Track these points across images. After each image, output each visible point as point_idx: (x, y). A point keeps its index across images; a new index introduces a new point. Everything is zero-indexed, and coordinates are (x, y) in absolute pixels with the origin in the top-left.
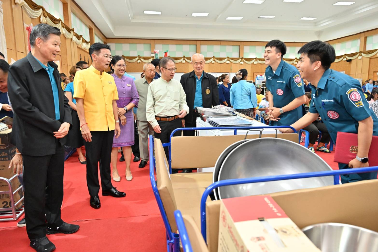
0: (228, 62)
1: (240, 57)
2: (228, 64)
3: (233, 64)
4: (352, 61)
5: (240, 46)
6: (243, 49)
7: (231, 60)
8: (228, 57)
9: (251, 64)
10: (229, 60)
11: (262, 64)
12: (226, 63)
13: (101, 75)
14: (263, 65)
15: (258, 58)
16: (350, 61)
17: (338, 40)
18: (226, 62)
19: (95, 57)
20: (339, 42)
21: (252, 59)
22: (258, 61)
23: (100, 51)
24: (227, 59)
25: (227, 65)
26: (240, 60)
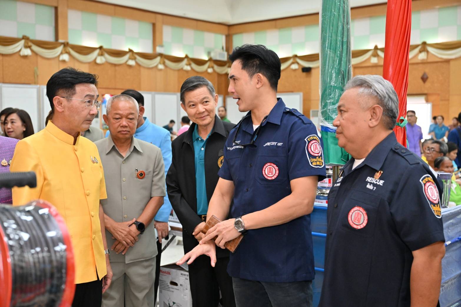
0: (27, 52)
1: (60, 41)
2: (25, 57)
3: (40, 60)
4: (313, 71)
5: (56, 8)
6: (66, 18)
7: (35, 48)
8: (25, 38)
9: (89, 63)
10: (30, 47)
11: (115, 65)
12: (22, 53)
13: (74, 144)
14: (117, 68)
15: (105, 47)
16: (307, 70)
17: (273, 22)
18: (20, 51)
19: (60, 103)
20: (276, 27)
21: (92, 50)
22: (107, 56)
23: (75, 90)
24: (22, 42)
25: (23, 60)
26: (60, 49)
